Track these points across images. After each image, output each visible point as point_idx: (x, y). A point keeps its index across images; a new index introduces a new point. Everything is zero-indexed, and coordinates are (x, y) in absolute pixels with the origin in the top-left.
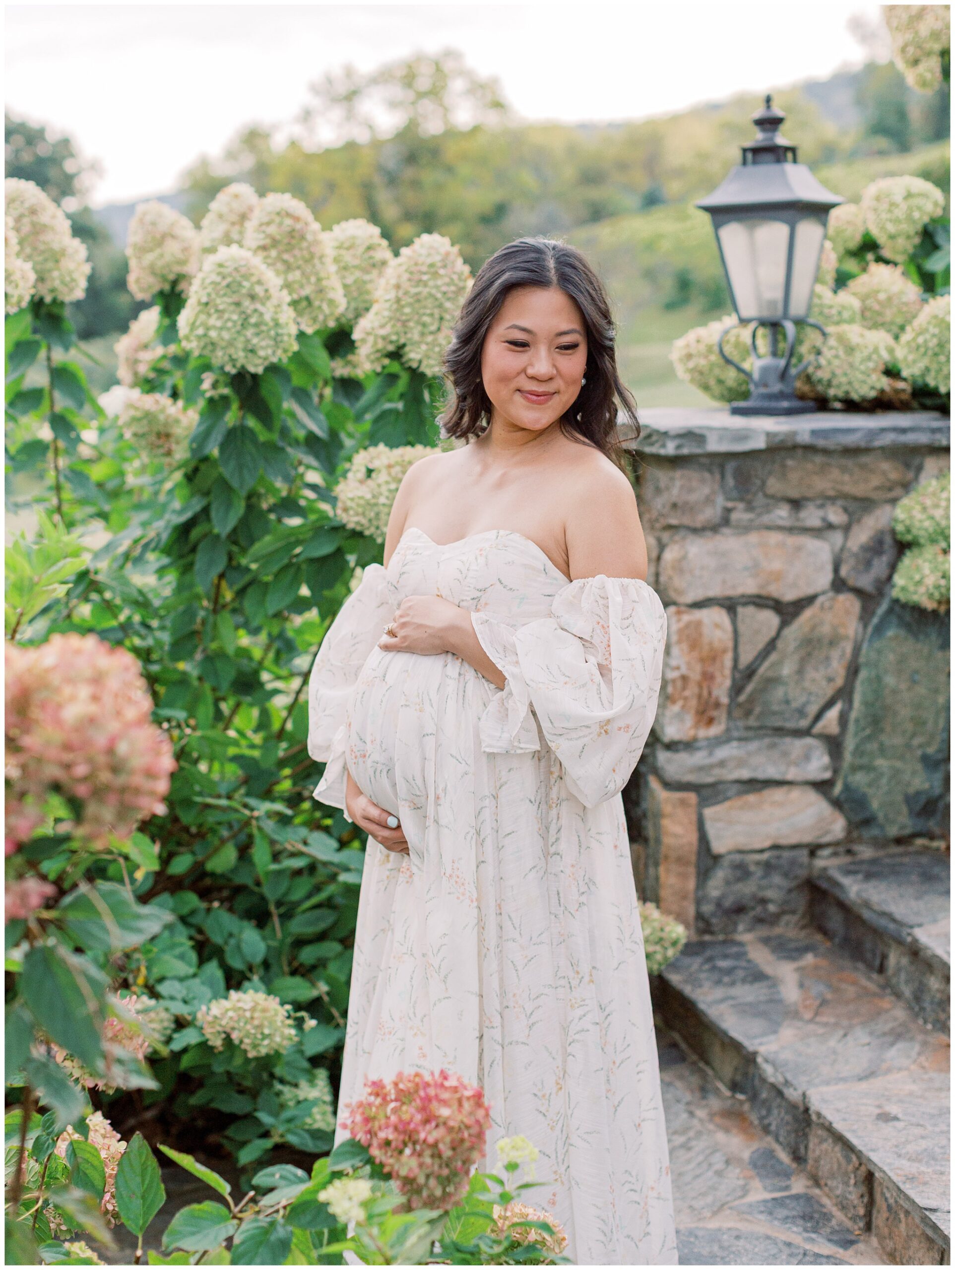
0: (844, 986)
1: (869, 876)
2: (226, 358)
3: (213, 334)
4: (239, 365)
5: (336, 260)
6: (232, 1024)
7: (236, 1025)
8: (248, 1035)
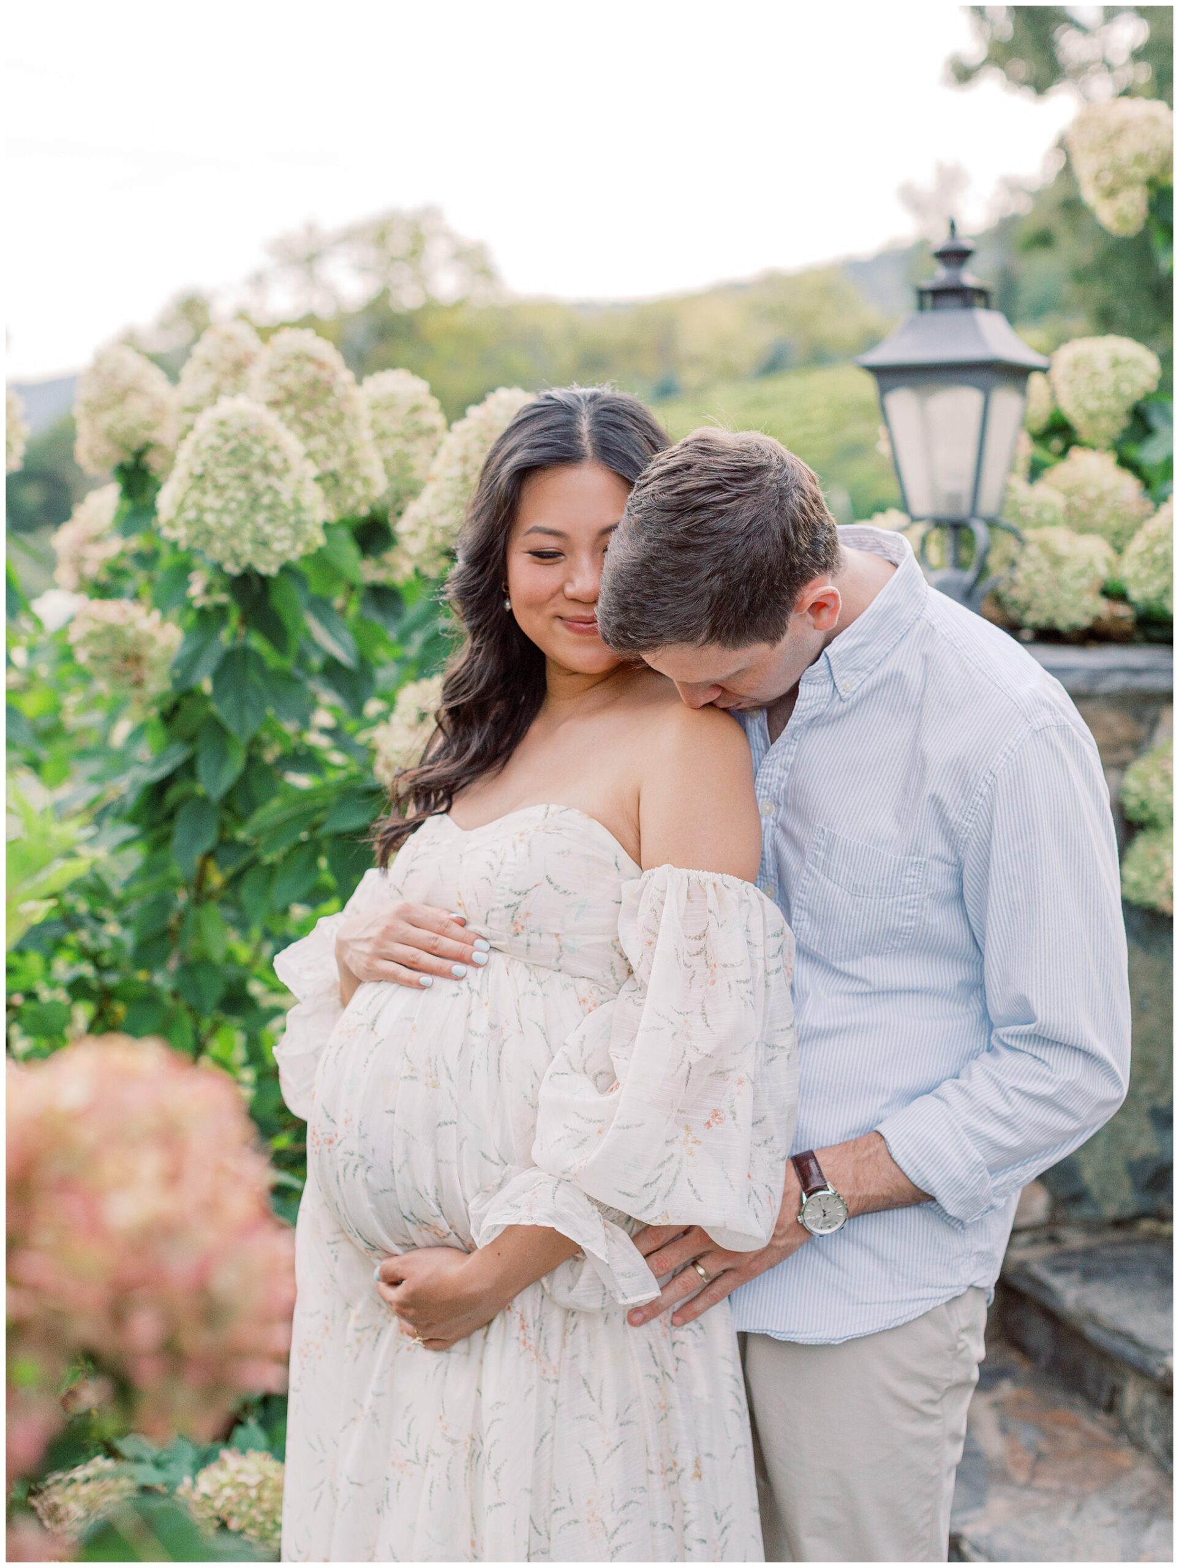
0: (1062, 1432)
1: (1088, 1276)
2: (227, 554)
3: (210, 519)
4: (244, 562)
5: (373, 424)
6: (229, 1507)
7: (235, 1509)
8: (252, 1524)
